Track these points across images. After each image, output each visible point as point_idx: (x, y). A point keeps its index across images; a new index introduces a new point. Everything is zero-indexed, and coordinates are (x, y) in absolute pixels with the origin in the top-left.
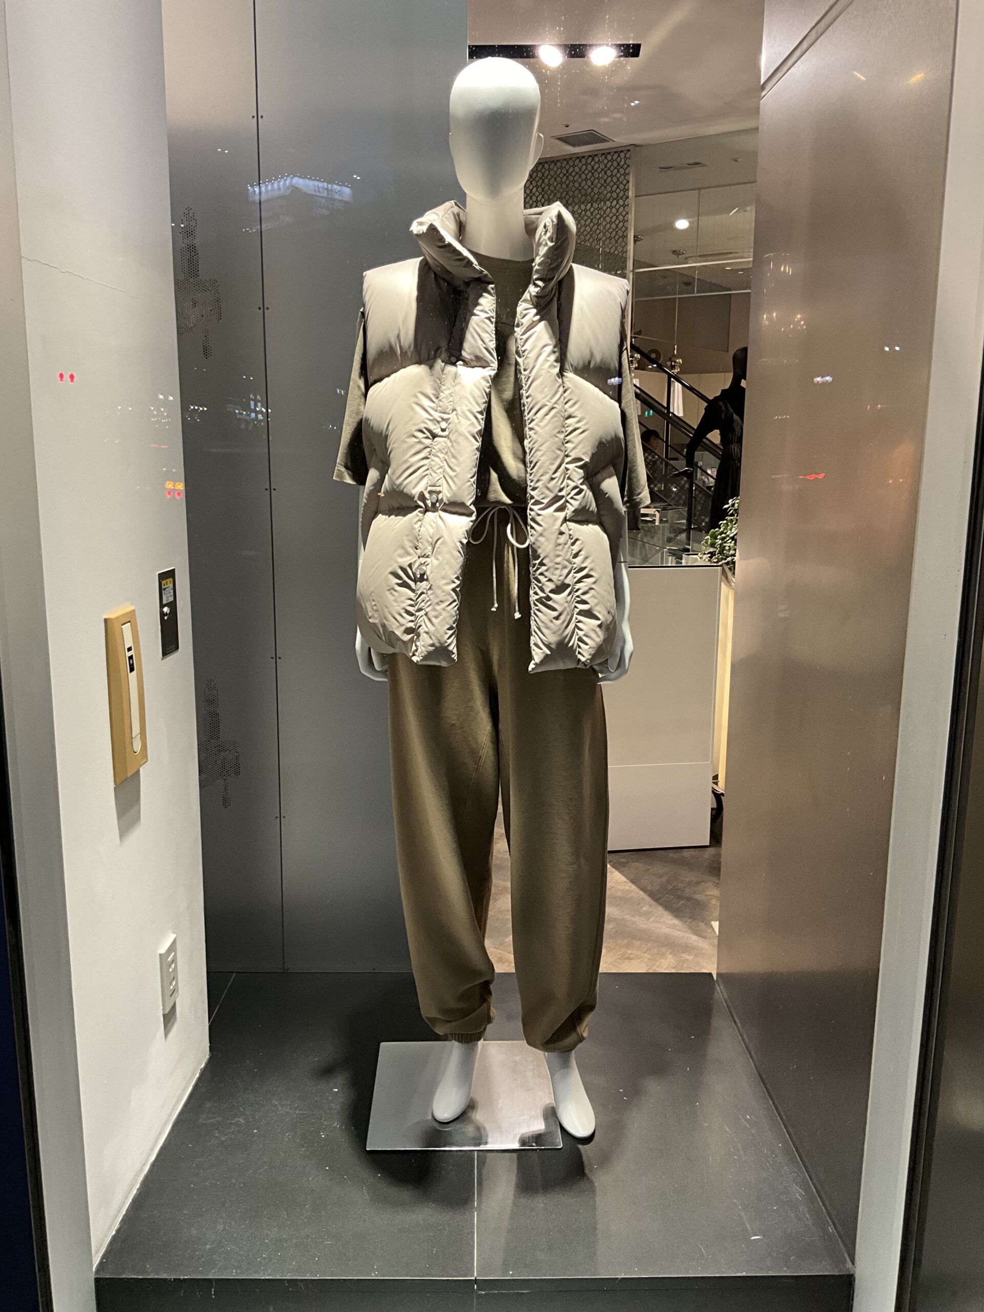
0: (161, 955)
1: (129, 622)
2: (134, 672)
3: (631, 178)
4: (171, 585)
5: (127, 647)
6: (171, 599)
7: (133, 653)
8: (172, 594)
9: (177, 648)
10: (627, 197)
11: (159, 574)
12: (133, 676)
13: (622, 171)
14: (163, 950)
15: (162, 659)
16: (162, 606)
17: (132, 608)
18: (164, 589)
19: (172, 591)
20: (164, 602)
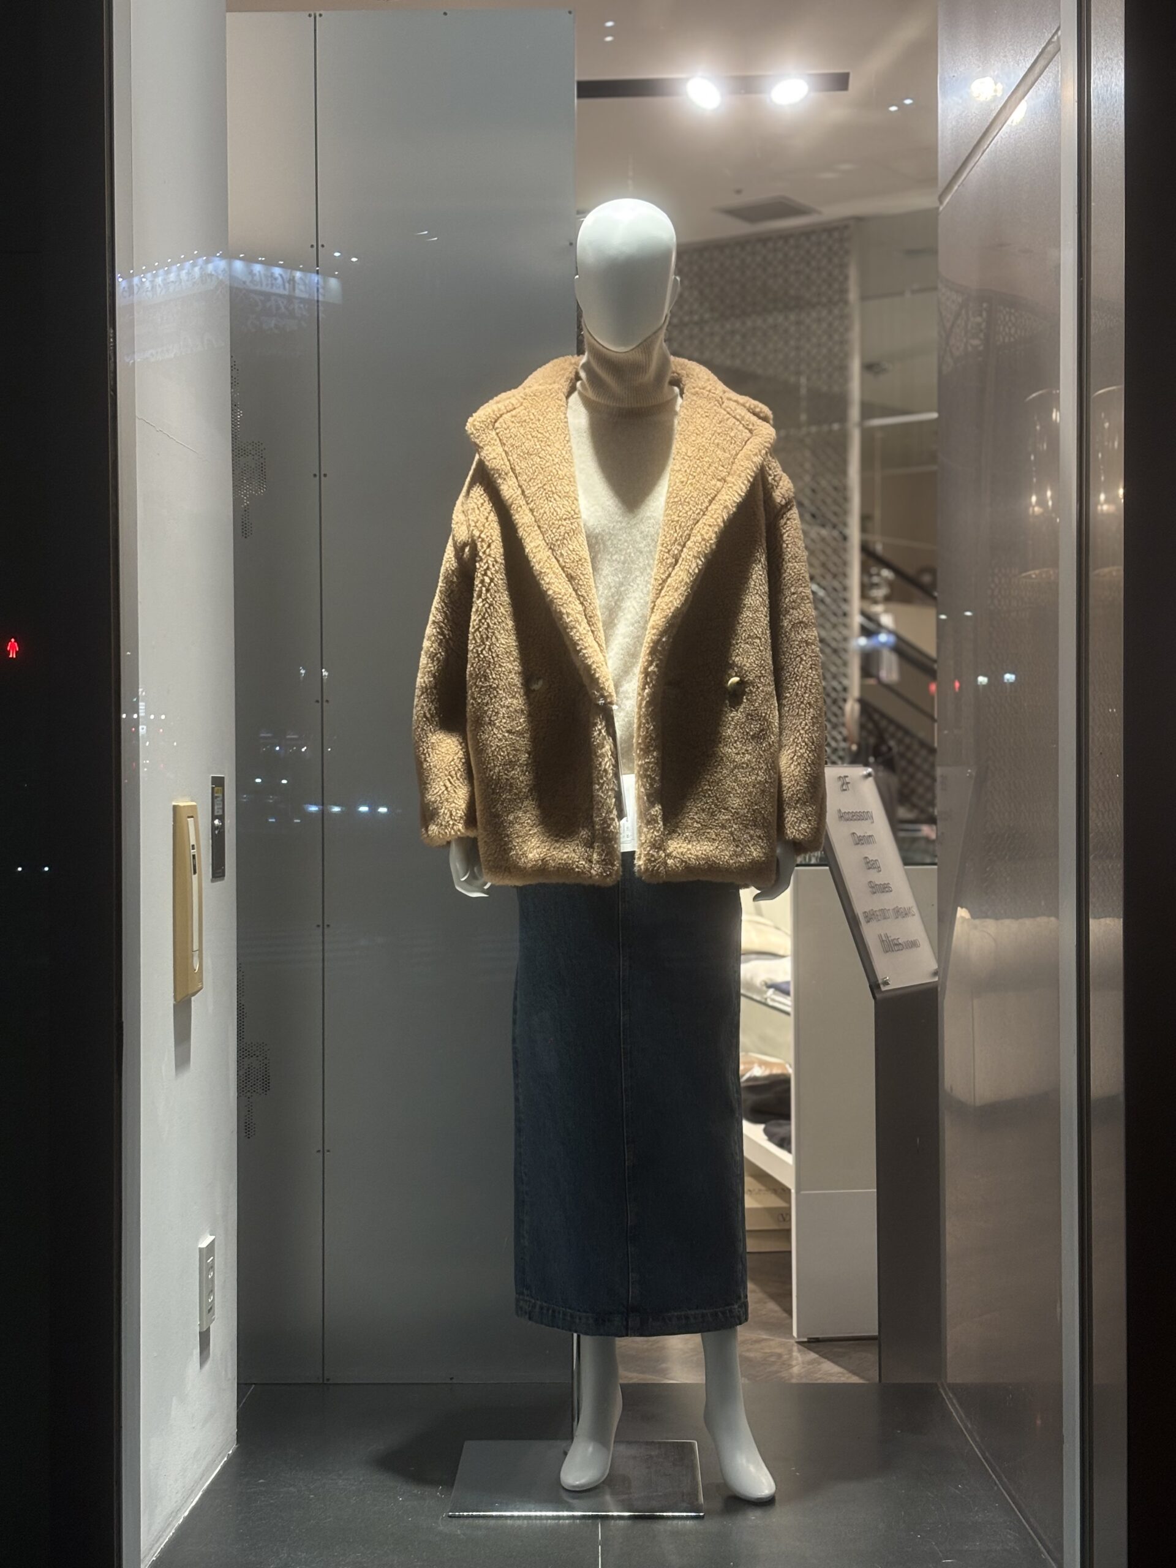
0: (201, 1250)
1: (192, 817)
2: (197, 875)
3: (853, 273)
4: (221, 795)
5: (192, 843)
6: (220, 813)
7: (196, 853)
8: (221, 806)
9: (224, 876)
10: (846, 302)
11: (212, 777)
12: (195, 878)
13: (836, 260)
14: (204, 1243)
15: (212, 881)
16: (214, 818)
17: (194, 803)
18: (217, 797)
19: (221, 803)
20: (216, 814)
